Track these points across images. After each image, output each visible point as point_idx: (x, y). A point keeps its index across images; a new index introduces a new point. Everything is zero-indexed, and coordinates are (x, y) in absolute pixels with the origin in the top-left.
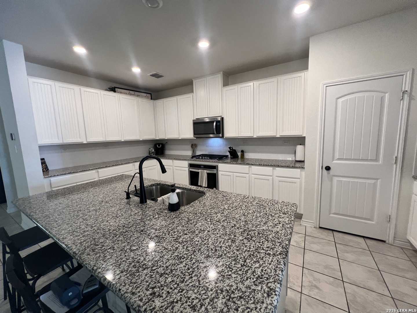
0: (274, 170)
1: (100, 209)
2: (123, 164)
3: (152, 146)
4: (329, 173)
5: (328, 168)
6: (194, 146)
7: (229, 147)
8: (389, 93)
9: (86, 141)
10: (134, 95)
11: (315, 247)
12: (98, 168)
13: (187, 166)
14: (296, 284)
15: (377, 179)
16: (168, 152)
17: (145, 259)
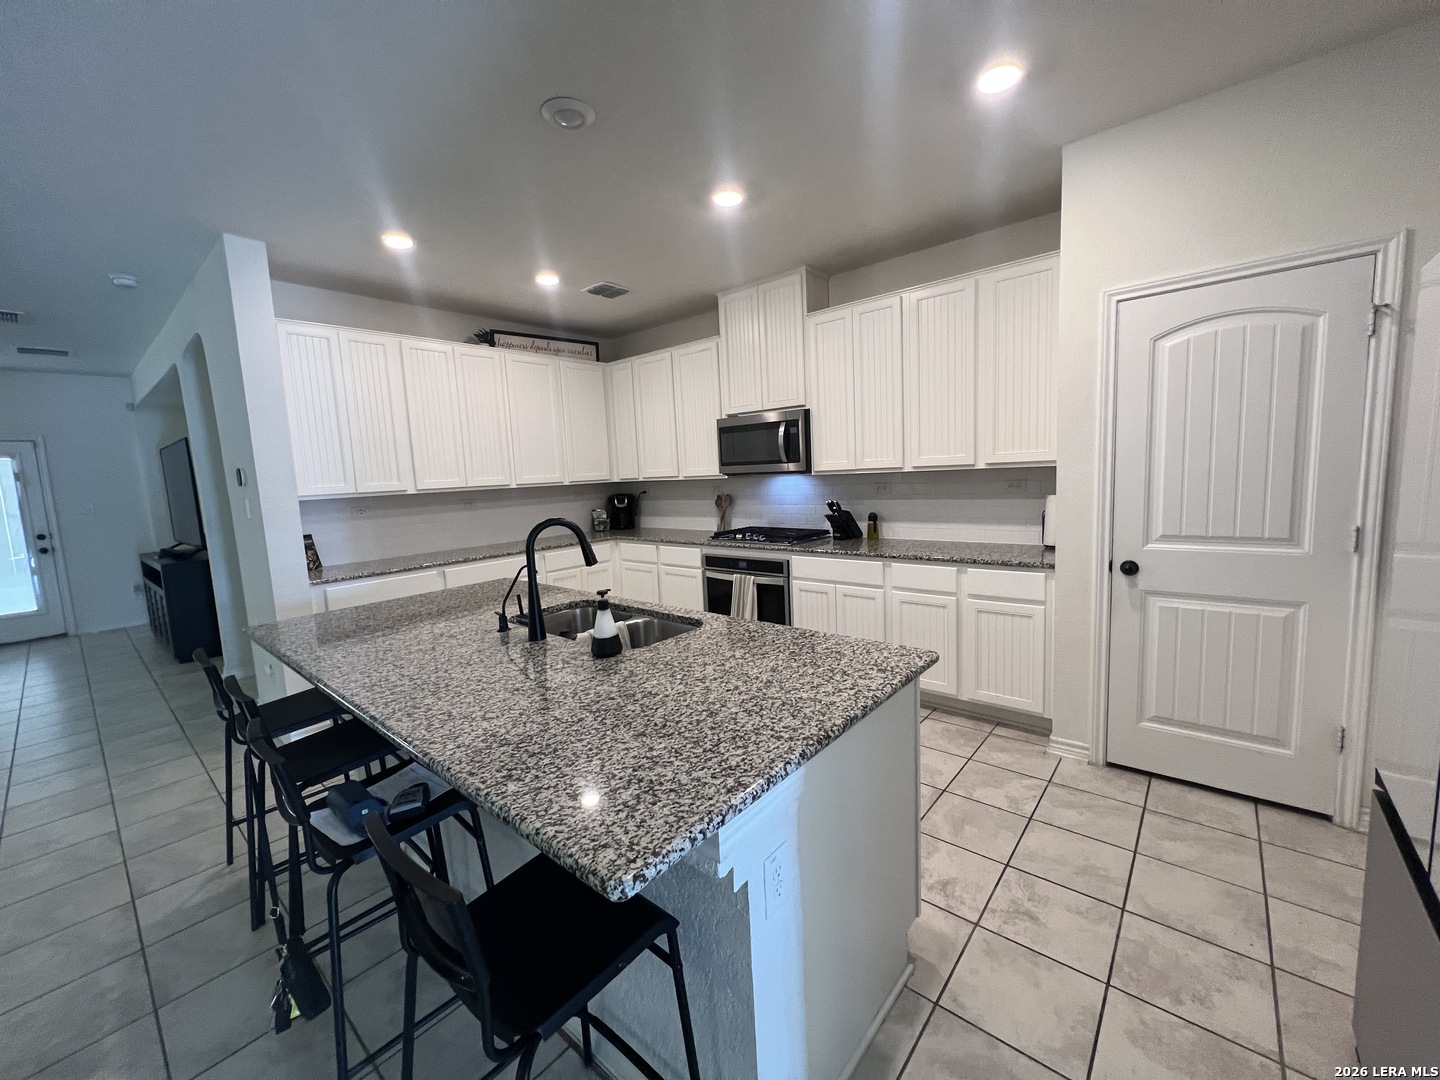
0: (963, 575)
1: (433, 648)
2: (512, 554)
3: (602, 501)
4: (1133, 585)
5: (1130, 569)
6: (724, 503)
7: (829, 504)
8: (1327, 315)
9: (413, 487)
10: (546, 350)
11: (1068, 817)
12: (445, 564)
13: (699, 564)
14: (968, 901)
15: (1298, 605)
16: (647, 522)
17: (508, 732)
